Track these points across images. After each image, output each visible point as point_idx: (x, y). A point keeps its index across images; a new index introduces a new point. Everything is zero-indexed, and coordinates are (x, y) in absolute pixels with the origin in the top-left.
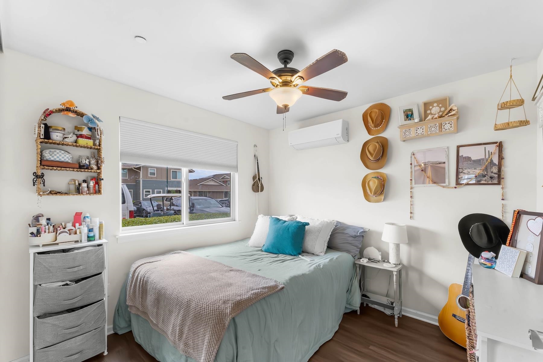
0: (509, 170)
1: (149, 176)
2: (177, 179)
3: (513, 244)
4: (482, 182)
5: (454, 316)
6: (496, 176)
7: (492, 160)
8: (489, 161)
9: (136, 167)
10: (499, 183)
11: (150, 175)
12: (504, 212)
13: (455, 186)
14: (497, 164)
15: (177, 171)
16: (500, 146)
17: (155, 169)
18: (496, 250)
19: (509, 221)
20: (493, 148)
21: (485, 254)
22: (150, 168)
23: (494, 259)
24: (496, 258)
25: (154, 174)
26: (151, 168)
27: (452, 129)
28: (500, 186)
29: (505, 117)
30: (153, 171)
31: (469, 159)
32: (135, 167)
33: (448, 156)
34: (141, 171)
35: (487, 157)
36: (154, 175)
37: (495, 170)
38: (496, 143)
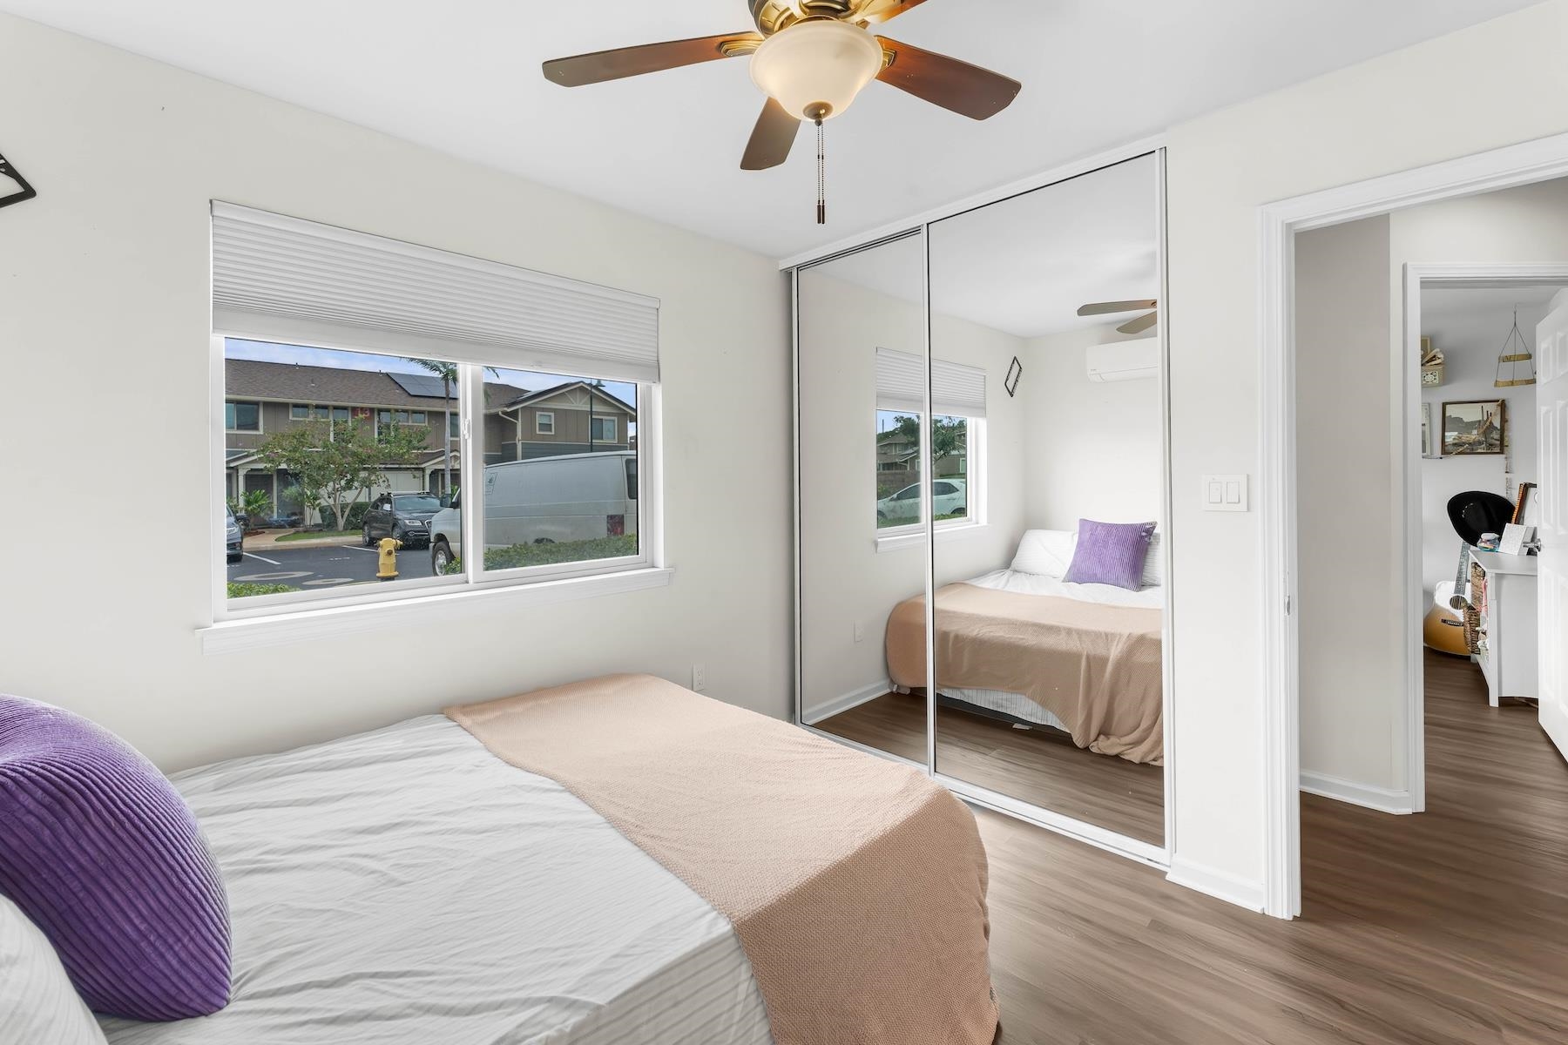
0: (1515, 434)
1: (538, 432)
2: (602, 439)
3: (1518, 522)
4: (1479, 451)
5: (1444, 621)
6: (1499, 442)
7: (1491, 423)
8: (1488, 423)
9: (509, 410)
10: (1502, 452)
11: (540, 430)
12: (1509, 488)
13: (1440, 455)
14: (1499, 428)
15: (603, 417)
16: (1503, 405)
17: (552, 414)
18: (1499, 530)
19: (1514, 498)
20: (1492, 408)
21: (1485, 536)
22: (540, 413)
23: (1497, 541)
24: (1500, 539)
25: (547, 427)
26: (543, 413)
27: (1437, 381)
28: (1503, 456)
29: (1507, 371)
30: (545, 421)
31: (1460, 420)
32: (506, 409)
33: (1430, 416)
34: (517, 420)
35: (1485, 418)
36: (551, 431)
37: (1496, 435)
38: (1498, 401)
